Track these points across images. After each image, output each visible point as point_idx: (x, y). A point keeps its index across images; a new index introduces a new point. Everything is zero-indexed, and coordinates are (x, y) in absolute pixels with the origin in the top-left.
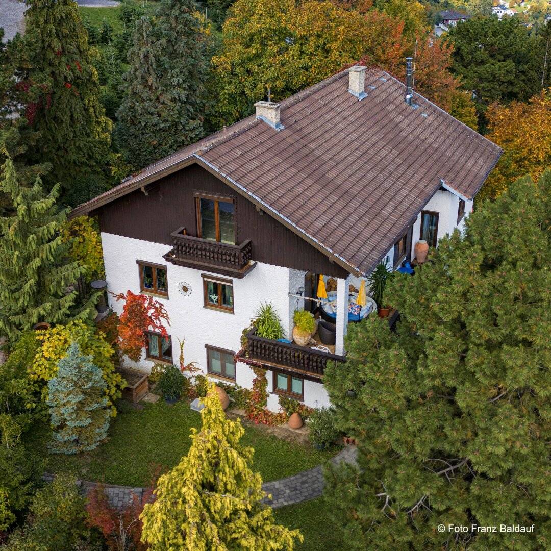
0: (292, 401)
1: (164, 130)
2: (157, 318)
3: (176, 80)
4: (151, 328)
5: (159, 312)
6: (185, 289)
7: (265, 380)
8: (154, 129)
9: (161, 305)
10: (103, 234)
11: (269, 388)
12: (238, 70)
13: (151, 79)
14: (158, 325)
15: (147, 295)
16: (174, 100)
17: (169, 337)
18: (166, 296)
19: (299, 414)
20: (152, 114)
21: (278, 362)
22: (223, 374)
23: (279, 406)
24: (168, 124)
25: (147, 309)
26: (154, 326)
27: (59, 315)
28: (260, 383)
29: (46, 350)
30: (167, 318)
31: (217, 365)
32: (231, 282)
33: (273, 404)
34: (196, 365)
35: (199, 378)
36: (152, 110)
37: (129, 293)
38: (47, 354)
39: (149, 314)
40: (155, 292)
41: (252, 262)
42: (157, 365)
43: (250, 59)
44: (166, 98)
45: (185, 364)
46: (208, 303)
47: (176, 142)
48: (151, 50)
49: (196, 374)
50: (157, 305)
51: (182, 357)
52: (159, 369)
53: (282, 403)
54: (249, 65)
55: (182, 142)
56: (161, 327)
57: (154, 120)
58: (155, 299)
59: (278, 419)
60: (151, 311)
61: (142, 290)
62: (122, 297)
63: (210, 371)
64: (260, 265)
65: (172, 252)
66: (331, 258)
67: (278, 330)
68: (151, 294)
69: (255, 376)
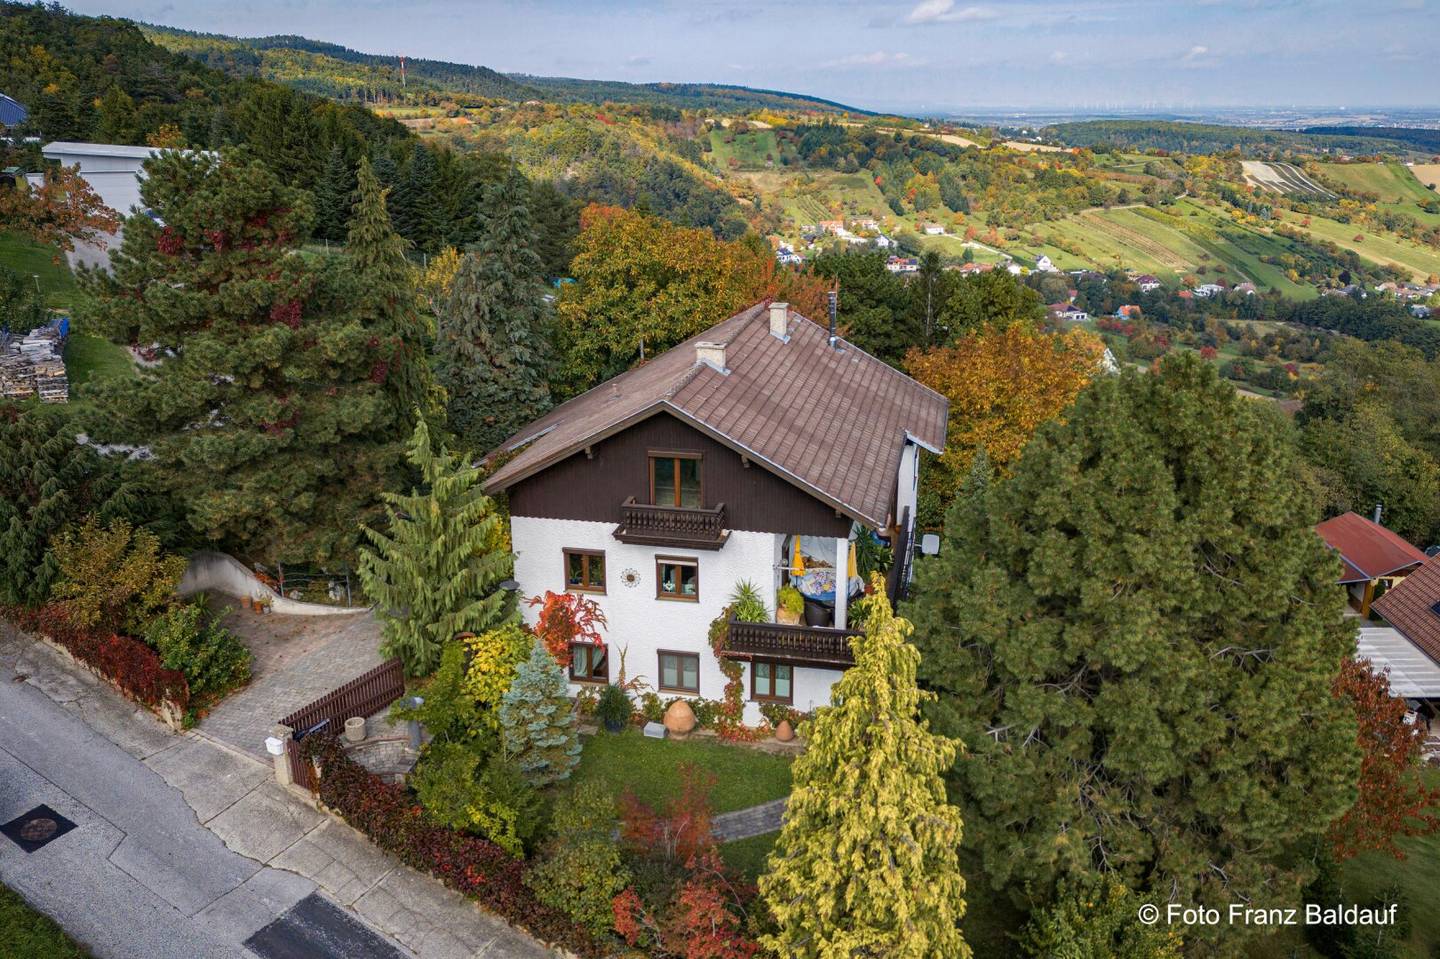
0: (777, 708)
1: (503, 402)
2: (588, 622)
3: (517, 334)
4: (578, 638)
5: (592, 614)
6: (631, 578)
7: (741, 685)
8: (490, 400)
9: (595, 604)
10: (514, 519)
11: (746, 695)
12: (598, 319)
13: (484, 335)
14: (591, 632)
15: (575, 594)
16: (514, 361)
17: (606, 647)
18: (604, 592)
19: (789, 721)
20: (486, 381)
21: (771, 650)
22: (680, 687)
23: (761, 716)
24: (510, 392)
25: (574, 613)
26: (584, 635)
27: (488, 618)
28: (734, 690)
29: (482, 662)
30: (603, 620)
31: (671, 676)
32: (695, 560)
33: (752, 717)
34: (642, 680)
35: (647, 696)
36: (487, 375)
37: (549, 594)
38: (485, 667)
39: (577, 619)
40: (586, 588)
41: (725, 532)
42: (585, 688)
43: (612, 305)
44: (503, 359)
45: (627, 681)
46: (661, 593)
47: (518, 417)
48: (482, 297)
49: (642, 692)
50: (590, 606)
51: (622, 672)
52: (588, 693)
53: (765, 711)
54: (613, 312)
55: (526, 418)
56: (595, 635)
57: (492, 389)
58: (587, 597)
59: (759, 733)
60: (581, 614)
61: (567, 587)
62: (537, 600)
63: (662, 687)
64: (736, 534)
65: (620, 529)
66: (839, 510)
67: (762, 614)
68: (581, 592)
69: (728, 681)
